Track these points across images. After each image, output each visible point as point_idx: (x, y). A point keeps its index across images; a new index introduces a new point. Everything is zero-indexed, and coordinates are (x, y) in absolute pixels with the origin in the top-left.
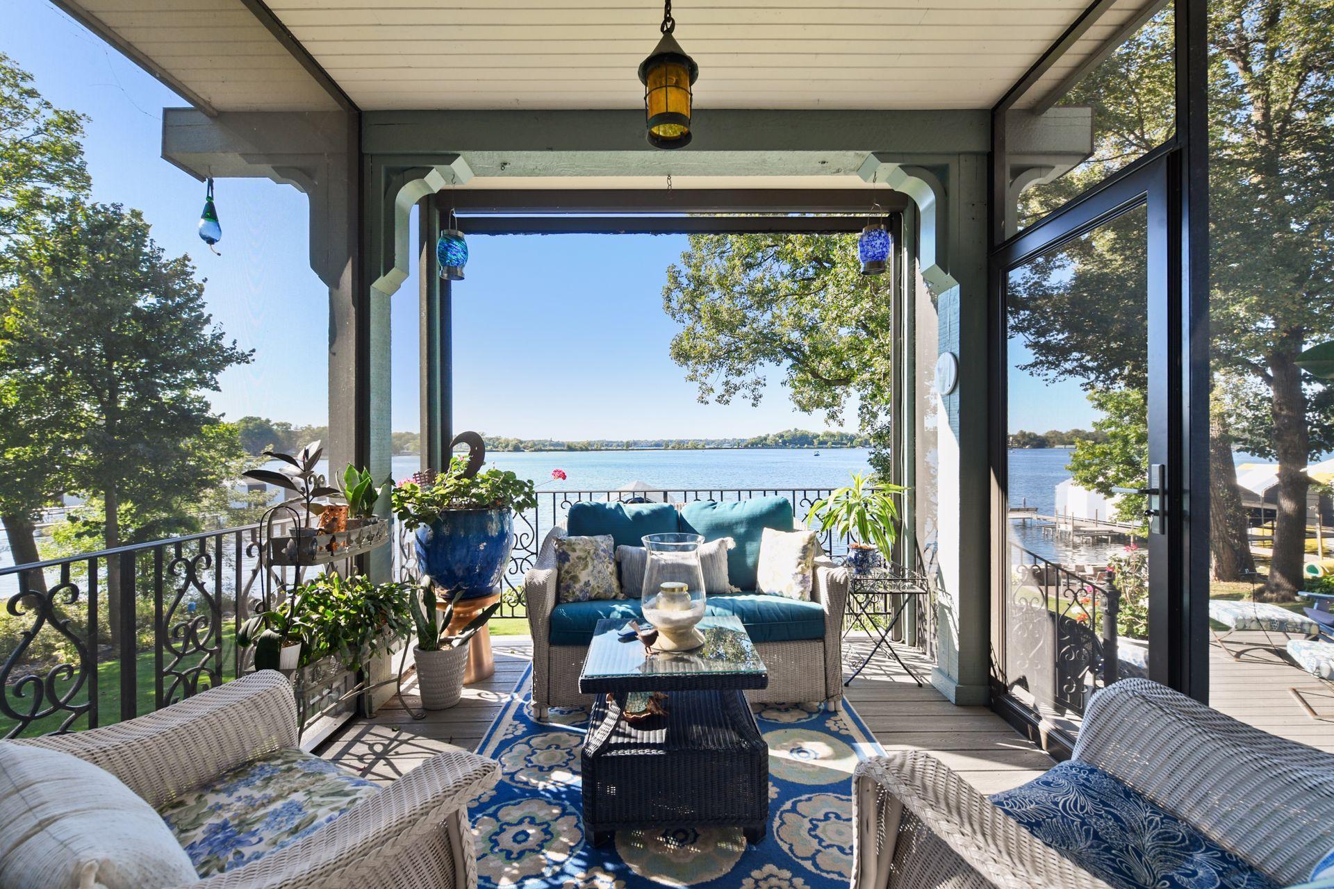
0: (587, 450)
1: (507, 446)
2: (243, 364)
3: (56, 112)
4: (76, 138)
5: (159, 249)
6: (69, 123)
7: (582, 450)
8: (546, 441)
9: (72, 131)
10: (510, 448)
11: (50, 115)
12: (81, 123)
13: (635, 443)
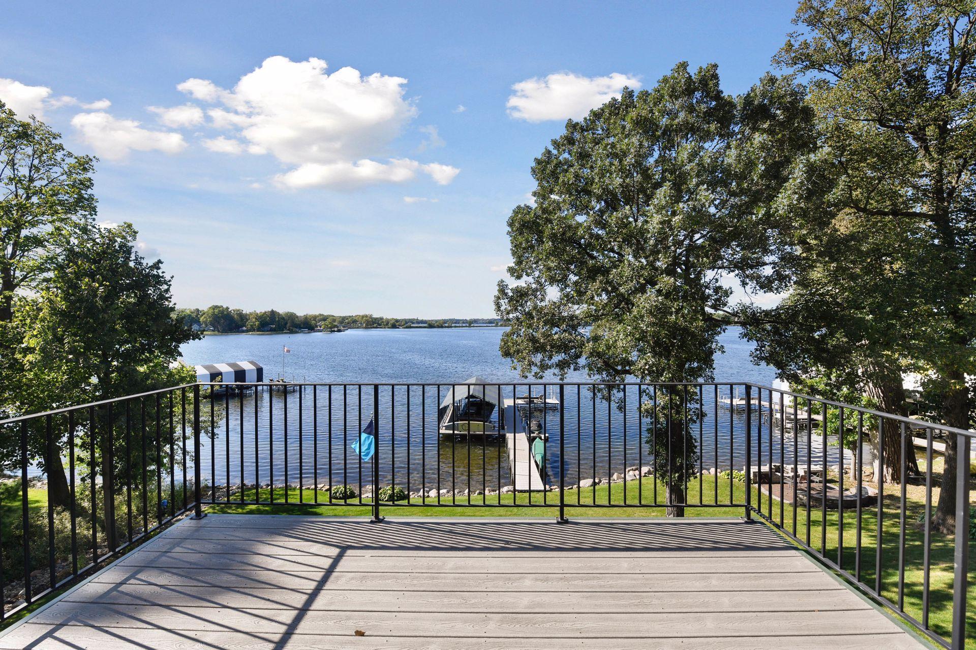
0: (442, 327)
1: (387, 324)
2: (197, 340)
3: (76, 158)
4: (89, 175)
5: (141, 258)
6: (84, 164)
7: (438, 327)
8: (414, 319)
9: (85, 169)
10: (390, 326)
11: (72, 161)
12: (93, 163)
13: (476, 321)
